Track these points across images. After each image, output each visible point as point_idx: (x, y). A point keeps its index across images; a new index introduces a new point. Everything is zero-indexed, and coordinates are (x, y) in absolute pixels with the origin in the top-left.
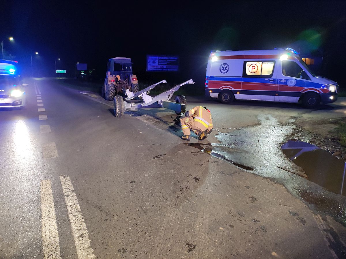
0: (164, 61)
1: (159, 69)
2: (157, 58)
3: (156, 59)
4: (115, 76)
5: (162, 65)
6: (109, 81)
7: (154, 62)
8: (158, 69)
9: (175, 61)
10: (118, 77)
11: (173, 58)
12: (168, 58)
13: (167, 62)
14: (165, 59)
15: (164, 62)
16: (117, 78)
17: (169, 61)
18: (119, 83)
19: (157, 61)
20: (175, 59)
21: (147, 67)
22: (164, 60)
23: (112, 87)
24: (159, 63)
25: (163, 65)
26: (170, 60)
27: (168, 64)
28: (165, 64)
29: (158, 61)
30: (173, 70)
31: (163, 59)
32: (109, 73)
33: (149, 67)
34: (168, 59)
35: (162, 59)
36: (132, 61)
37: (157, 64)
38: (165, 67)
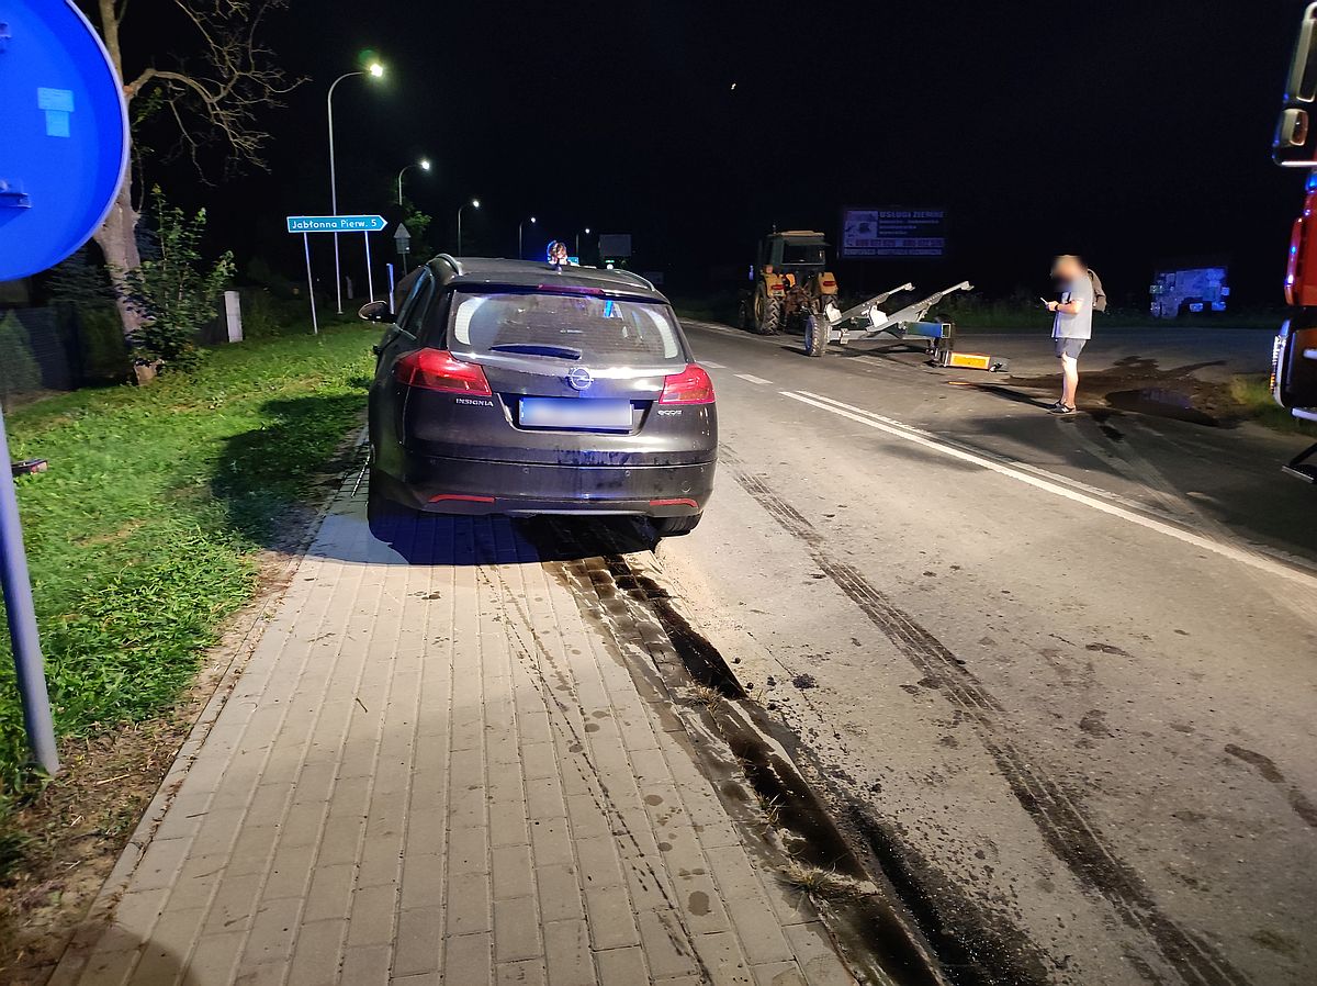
0: (896, 225)
1: (879, 252)
2: (875, 213)
3: (871, 218)
4: (785, 277)
5: (888, 236)
6: (769, 288)
7: (864, 229)
8: (876, 249)
9: (933, 222)
10: (790, 277)
11: (929, 214)
12: (912, 214)
13: (905, 227)
14: (901, 219)
15: (897, 227)
16: (787, 282)
17: (913, 225)
18: (791, 293)
19: (873, 226)
20: (936, 215)
21: (841, 243)
22: (898, 222)
23: (776, 302)
24: (882, 230)
25: (895, 236)
26: (917, 222)
27: (911, 234)
28: (902, 233)
29: (879, 224)
30: (926, 252)
31: (896, 218)
32: (769, 269)
33: (846, 245)
34: (912, 219)
35: (891, 219)
36: (826, 239)
37: (872, 235)
38: (899, 243)
